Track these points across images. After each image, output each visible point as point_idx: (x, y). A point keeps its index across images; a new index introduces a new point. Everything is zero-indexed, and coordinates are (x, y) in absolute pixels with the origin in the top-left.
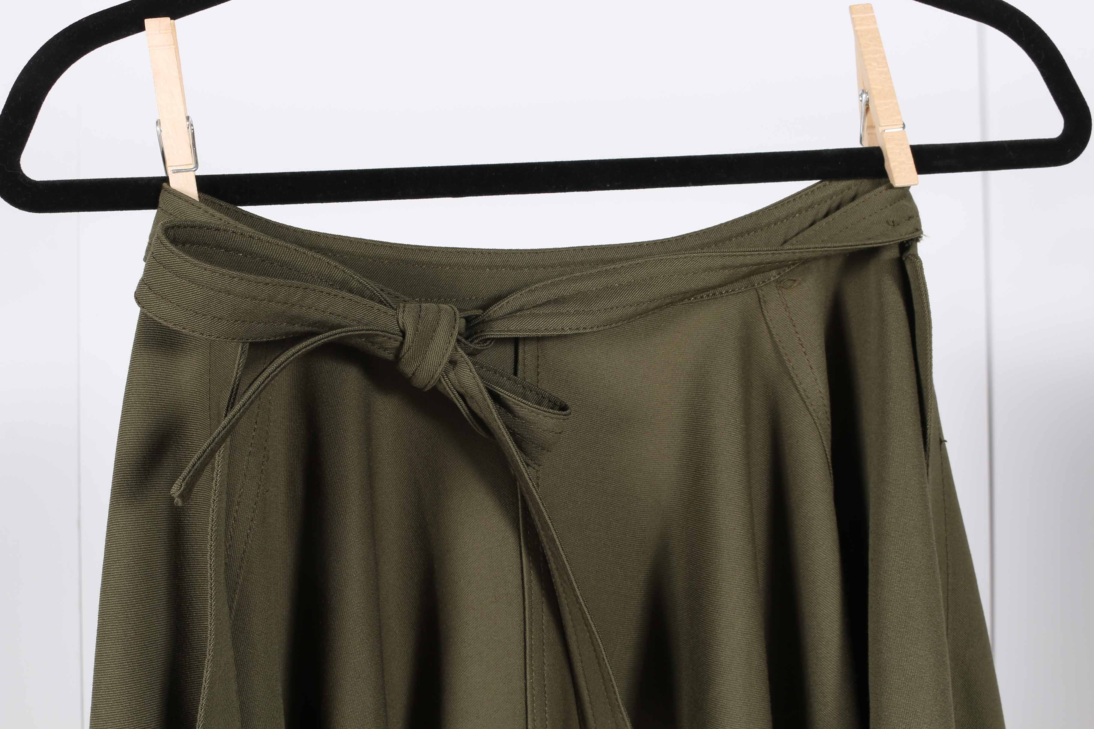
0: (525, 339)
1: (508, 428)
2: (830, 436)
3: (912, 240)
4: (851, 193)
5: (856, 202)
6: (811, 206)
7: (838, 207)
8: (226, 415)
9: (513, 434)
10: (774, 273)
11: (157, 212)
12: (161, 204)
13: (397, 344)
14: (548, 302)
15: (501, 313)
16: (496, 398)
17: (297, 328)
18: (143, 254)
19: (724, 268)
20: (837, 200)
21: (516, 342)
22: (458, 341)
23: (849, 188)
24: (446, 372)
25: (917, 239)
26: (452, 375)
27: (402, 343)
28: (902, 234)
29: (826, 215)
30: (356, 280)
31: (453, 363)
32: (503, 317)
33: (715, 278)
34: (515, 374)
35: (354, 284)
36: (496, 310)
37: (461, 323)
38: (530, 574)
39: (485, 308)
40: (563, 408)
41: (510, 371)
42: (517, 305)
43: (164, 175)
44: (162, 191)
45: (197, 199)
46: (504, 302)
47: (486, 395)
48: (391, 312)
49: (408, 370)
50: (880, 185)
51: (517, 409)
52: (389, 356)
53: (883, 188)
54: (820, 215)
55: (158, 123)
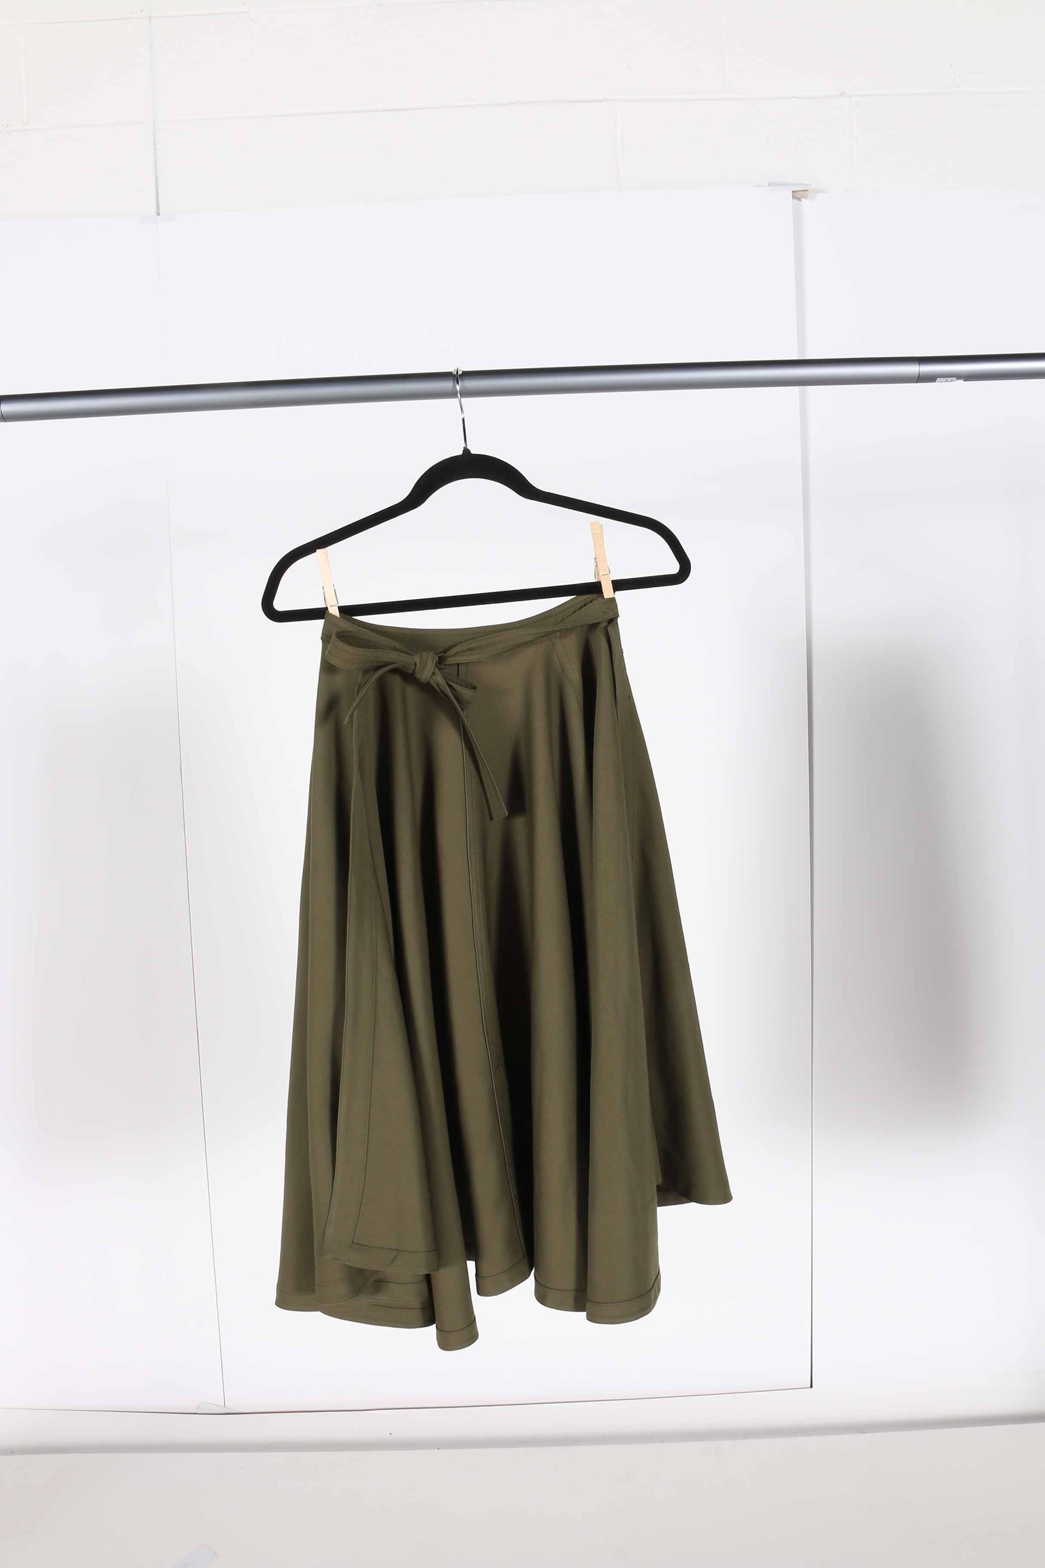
0: (461, 664)
1: (453, 694)
2: (582, 699)
3: (615, 618)
4: (590, 600)
5: (586, 607)
6: (574, 606)
7: (585, 605)
8: (358, 692)
9: (455, 697)
10: (558, 633)
11: (325, 622)
12: (325, 617)
13: (414, 668)
14: (467, 650)
15: (451, 654)
16: (449, 686)
17: (379, 664)
18: (320, 636)
19: (537, 633)
20: (584, 603)
21: (458, 665)
22: (436, 665)
23: (589, 598)
24: (431, 677)
25: (617, 617)
26: (434, 678)
27: (415, 668)
28: (610, 616)
29: (580, 608)
30: (398, 645)
31: (434, 674)
32: (452, 656)
33: (530, 638)
34: (458, 676)
35: (398, 647)
36: (449, 653)
37: (436, 658)
38: (465, 750)
39: (445, 652)
40: (475, 688)
41: (456, 675)
42: (457, 651)
43: (325, 607)
44: (326, 615)
45: (339, 616)
46: (455, 648)
47: (446, 685)
48: (411, 657)
49: (418, 676)
50: (599, 597)
51: (456, 688)
52: (410, 672)
53: (601, 598)
54: (577, 609)
55: (323, 588)
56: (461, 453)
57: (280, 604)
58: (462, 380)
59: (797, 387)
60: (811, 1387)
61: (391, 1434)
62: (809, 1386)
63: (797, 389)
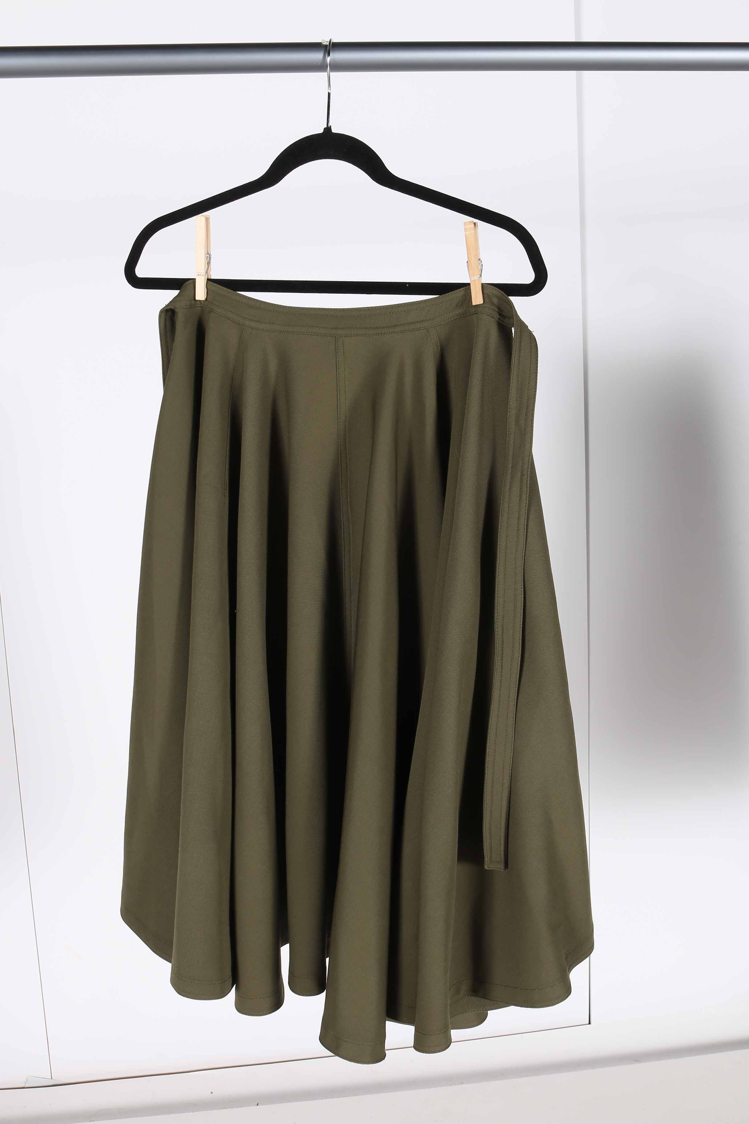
56: (321, 131)
57: (141, 271)
58: (333, 50)
59: (574, 72)
60: (590, 1023)
61: (212, 1093)
62: (588, 1023)
63: (573, 73)
